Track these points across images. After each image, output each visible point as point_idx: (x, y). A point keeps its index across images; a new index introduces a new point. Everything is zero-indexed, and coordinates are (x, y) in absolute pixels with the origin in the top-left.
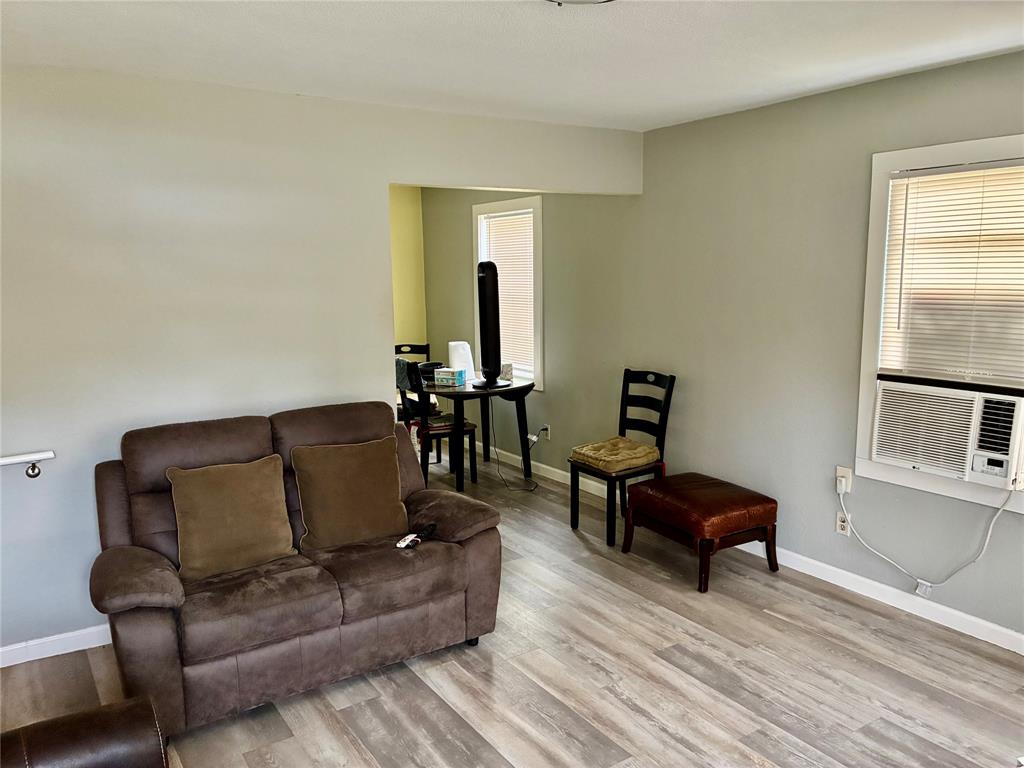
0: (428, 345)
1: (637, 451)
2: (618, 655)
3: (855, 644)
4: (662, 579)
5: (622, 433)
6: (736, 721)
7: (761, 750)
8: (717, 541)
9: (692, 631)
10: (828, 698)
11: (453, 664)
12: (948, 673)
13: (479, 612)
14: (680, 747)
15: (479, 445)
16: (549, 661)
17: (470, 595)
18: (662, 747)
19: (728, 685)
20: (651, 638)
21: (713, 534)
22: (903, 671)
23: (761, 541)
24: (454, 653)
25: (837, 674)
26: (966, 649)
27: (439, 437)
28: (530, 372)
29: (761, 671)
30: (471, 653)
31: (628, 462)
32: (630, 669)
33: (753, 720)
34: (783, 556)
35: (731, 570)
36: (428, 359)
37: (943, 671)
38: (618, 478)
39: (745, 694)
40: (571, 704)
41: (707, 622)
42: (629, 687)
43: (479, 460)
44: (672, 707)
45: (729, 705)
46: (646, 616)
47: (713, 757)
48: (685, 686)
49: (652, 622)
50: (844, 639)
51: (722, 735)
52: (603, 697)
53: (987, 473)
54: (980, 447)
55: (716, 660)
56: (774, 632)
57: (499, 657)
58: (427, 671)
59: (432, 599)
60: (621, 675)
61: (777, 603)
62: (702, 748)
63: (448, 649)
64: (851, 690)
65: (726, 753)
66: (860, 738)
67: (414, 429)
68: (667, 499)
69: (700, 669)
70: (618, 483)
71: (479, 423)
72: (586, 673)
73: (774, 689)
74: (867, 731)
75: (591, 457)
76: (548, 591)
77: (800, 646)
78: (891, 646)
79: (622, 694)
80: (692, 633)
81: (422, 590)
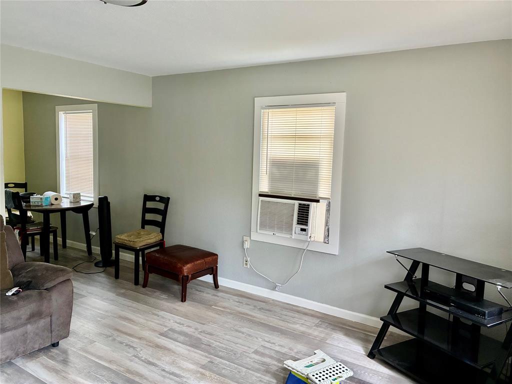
0: (26, 183)
1: (151, 236)
2: (140, 338)
3: (251, 316)
4: (164, 299)
5: (143, 227)
6: (199, 359)
7: (211, 370)
8: (190, 276)
9: (178, 321)
10: (240, 341)
11: (43, 358)
12: (288, 322)
13: (59, 327)
14: (171, 376)
15: (60, 240)
16: (102, 348)
17: (53, 318)
18: (162, 379)
19: (195, 343)
20: (158, 328)
21: (188, 273)
22: (271, 324)
23: (211, 275)
24: (44, 352)
25: (244, 330)
26: (295, 311)
27: (33, 235)
28: (91, 197)
29: (211, 334)
30: (54, 351)
31: (146, 241)
32: (146, 344)
33: (206, 357)
34: (221, 281)
35: (197, 290)
36: (26, 191)
37: (286, 321)
38: (140, 250)
39: (203, 346)
40: (114, 367)
41: (186, 316)
42: (146, 353)
43: (60, 248)
44: (167, 359)
45: (195, 352)
46: (156, 317)
47: (188, 378)
48: (174, 347)
49: (158, 320)
50: (247, 314)
51: (192, 367)
52: (131, 361)
53: (301, 234)
54: (298, 223)
55: (190, 333)
56: (217, 316)
57: (72, 350)
58: (27, 364)
59: (29, 323)
60: (142, 348)
61: (218, 303)
62: (182, 375)
63: (40, 350)
64: (250, 335)
65: (194, 375)
66: (254, 356)
67: (17, 232)
68: (166, 258)
69: (182, 338)
70: (140, 253)
71: (59, 226)
72: (123, 350)
73: (216, 341)
74: (256, 352)
75: (126, 240)
76: (101, 312)
77: (229, 320)
78: (266, 314)
79: (142, 357)
80: (178, 322)
81: (23, 317)
